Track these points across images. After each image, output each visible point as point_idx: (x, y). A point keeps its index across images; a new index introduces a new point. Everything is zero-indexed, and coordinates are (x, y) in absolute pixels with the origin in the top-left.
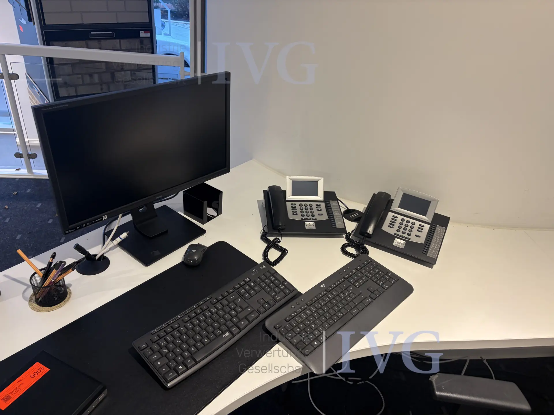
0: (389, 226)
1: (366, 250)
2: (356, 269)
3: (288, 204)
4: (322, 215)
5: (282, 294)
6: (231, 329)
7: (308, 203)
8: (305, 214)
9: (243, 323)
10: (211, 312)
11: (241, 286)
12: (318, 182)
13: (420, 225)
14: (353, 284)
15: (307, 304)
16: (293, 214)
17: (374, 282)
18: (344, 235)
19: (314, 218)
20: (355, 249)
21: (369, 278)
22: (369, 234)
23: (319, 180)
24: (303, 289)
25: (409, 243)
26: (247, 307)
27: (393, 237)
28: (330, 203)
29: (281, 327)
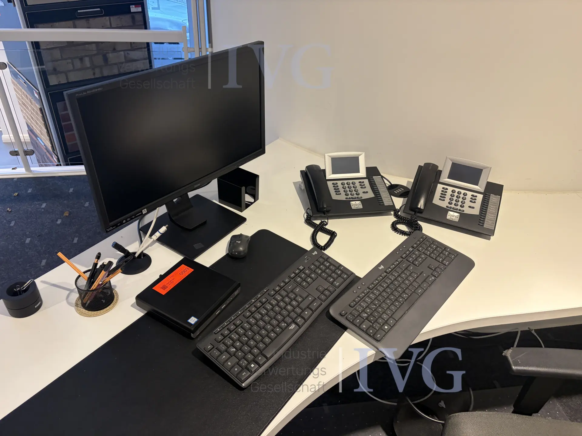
0: (440, 199)
1: (419, 227)
2: (413, 247)
3: (330, 184)
4: (367, 192)
5: (340, 280)
6: (296, 321)
7: (351, 181)
8: (349, 193)
9: (306, 313)
10: (271, 304)
11: (296, 275)
12: (360, 157)
13: (472, 195)
14: (412, 263)
15: (368, 288)
16: (336, 194)
17: (433, 258)
18: (392, 213)
19: (359, 196)
20: (406, 226)
21: (427, 255)
22: (420, 209)
23: (361, 155)
24: (361, 272)
25: (463, 216)
26: (308, 296)
27: (445, 211)
28: (373, 180)
29: (347, 313)
